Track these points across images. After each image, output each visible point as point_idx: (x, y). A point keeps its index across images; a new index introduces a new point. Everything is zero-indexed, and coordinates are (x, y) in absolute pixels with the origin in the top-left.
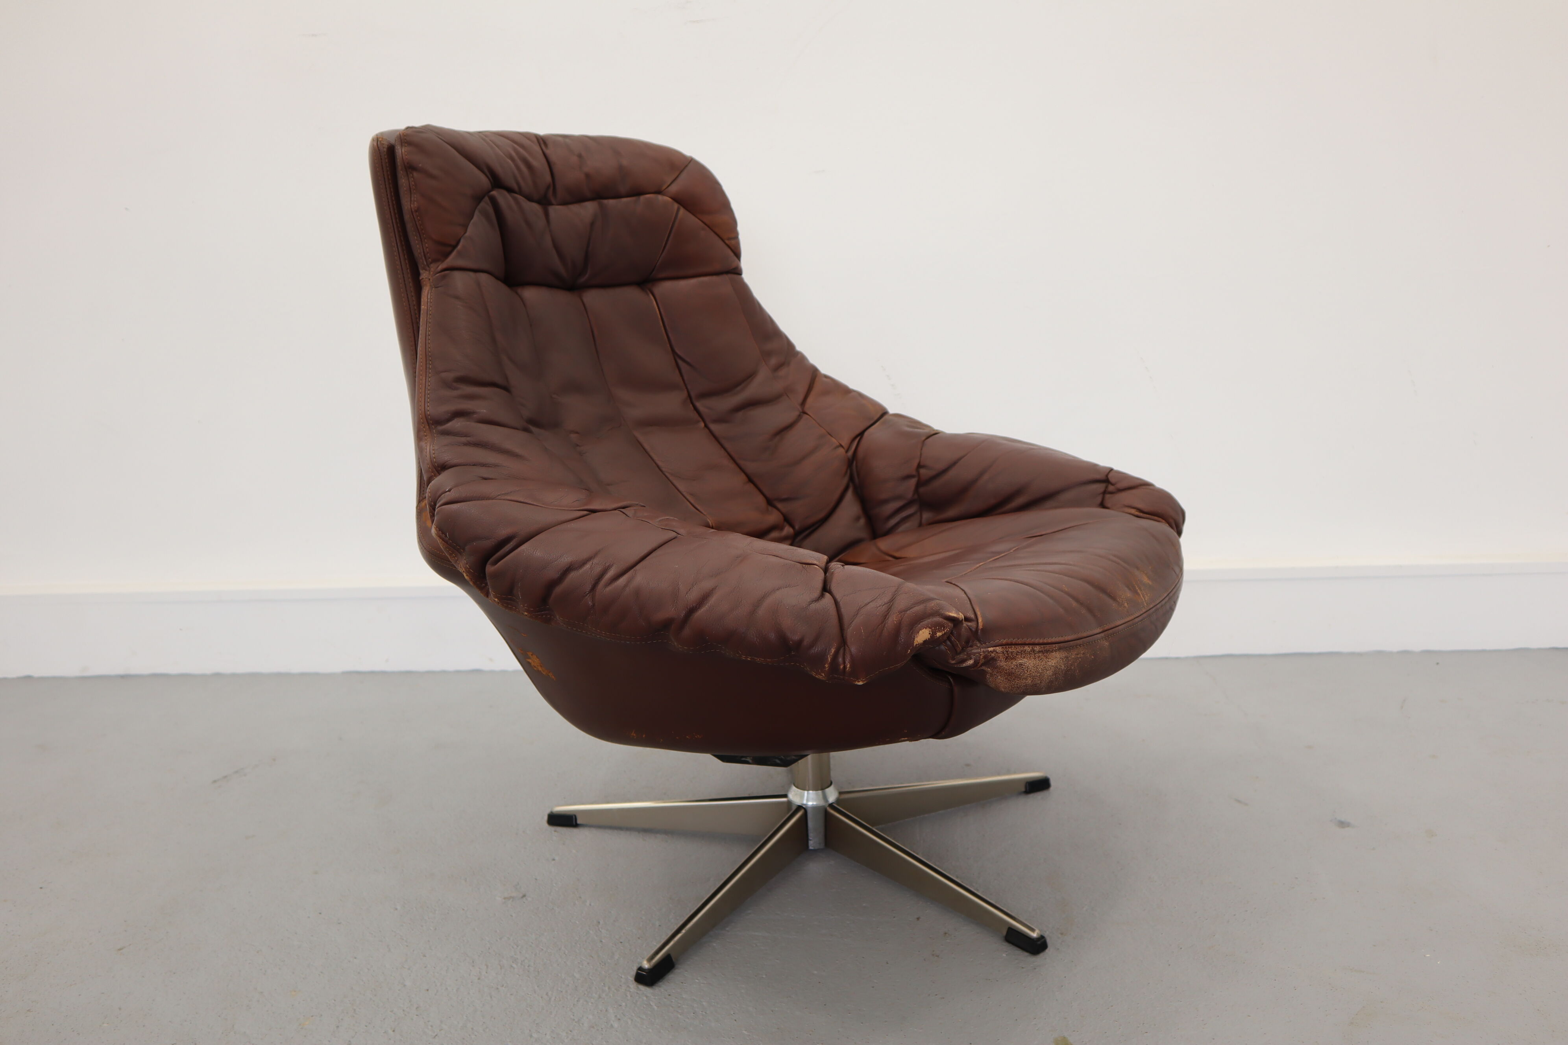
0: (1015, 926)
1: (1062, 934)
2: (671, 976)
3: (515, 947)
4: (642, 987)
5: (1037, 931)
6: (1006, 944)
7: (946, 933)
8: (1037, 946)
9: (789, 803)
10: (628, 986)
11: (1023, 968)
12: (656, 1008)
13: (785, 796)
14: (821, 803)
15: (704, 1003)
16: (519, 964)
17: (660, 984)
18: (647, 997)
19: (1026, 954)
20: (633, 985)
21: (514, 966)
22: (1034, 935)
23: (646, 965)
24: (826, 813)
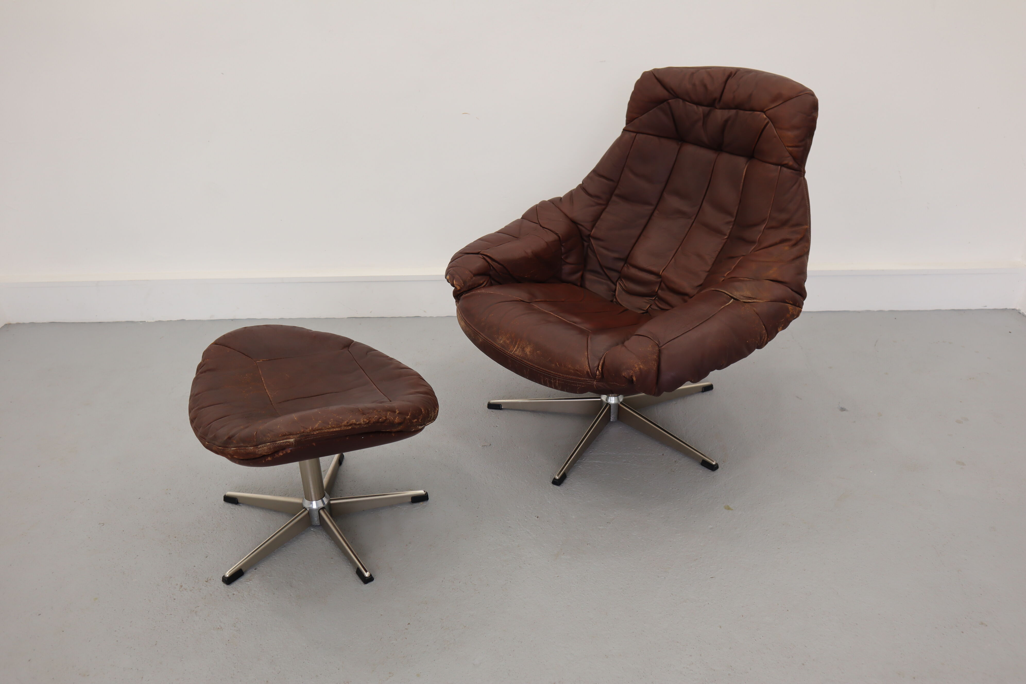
0: (705, 459)
1: (724, 462)
2: (566, 481)
3: (495, 469)
4: (555, 486)
5: (715, 462)
6: (701, 466)
7: (676, 461)
8: (713, 468)
9: (602, 401)
10: (549, 486)
11: (709, 477)
12: (563, 495)
13: (600, 398)
14: (616, 402)
15: (583, 493)
16: (500, 477)
17: (562, 484)
18: (559, 490)
19: (710, 471)
20: (551, 485)
21: (498, 477)
22: (714, 463)
23: (557, 478)
24: (619, 406)
